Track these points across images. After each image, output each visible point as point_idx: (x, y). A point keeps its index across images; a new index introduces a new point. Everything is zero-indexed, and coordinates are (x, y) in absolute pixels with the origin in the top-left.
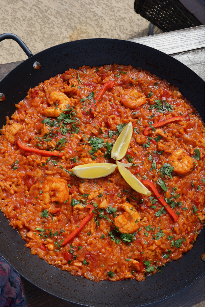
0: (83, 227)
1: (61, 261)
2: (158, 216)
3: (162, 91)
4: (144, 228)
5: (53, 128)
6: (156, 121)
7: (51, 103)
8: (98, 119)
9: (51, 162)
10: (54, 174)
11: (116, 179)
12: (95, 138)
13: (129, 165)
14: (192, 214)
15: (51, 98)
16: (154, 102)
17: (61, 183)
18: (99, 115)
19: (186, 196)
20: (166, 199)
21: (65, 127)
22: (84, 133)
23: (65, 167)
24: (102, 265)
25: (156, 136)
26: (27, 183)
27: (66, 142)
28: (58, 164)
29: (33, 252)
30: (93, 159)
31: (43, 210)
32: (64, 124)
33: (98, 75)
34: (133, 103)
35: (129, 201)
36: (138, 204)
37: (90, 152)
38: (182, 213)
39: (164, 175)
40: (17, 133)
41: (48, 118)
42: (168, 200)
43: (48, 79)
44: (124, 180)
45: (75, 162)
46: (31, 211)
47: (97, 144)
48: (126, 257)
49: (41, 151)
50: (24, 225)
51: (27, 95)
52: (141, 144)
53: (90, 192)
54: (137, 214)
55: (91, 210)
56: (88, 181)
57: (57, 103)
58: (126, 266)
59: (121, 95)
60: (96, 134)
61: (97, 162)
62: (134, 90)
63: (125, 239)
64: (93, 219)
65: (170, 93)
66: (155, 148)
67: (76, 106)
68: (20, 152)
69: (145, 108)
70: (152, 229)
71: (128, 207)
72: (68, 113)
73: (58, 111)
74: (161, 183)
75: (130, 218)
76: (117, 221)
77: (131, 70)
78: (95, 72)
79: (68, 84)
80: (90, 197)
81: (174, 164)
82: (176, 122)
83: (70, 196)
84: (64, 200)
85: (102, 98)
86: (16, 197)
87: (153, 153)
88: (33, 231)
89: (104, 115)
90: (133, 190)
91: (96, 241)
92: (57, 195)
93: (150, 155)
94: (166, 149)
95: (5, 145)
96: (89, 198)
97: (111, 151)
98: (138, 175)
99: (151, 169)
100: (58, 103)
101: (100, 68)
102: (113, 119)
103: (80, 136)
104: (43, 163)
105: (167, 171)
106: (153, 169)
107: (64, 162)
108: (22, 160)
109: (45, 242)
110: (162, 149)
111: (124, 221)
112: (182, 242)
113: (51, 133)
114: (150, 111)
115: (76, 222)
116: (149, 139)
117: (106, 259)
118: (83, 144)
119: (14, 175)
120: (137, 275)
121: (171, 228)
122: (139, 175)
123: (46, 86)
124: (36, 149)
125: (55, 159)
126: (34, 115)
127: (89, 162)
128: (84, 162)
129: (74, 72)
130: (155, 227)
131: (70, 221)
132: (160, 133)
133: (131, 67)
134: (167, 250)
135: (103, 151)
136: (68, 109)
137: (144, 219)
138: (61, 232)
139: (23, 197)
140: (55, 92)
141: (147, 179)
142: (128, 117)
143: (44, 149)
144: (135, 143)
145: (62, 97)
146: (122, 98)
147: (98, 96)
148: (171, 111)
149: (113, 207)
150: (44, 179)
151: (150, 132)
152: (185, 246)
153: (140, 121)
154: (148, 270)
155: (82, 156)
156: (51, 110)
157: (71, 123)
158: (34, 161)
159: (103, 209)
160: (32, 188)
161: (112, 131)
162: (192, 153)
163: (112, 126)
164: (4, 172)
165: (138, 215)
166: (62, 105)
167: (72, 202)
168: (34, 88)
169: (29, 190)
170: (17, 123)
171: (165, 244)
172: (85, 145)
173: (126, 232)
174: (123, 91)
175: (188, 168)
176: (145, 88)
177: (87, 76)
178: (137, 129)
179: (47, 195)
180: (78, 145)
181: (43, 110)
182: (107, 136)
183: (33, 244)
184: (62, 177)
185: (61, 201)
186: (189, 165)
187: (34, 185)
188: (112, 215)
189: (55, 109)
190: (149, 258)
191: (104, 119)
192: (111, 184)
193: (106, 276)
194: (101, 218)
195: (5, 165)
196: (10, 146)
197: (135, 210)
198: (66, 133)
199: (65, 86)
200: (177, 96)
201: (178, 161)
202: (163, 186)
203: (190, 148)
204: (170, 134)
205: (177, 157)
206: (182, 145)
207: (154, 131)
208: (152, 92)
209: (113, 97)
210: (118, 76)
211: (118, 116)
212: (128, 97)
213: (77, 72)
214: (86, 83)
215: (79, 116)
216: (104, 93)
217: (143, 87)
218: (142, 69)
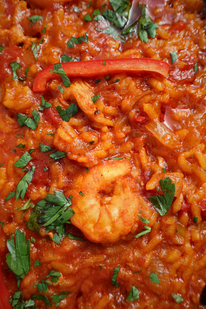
20: (18, 295)
25: (64, 102)
39: (39, 223)
52: (13, 114)
81: (79, 204)
87: (39, 149)
93: (27, 153)
94: (72, 153)
99: (11, 194)
106: (15, 196)
110: (61, 146)
114: (86, 24)
116: (41, 105)
132: (78, 98)
148: (147, 40)
151: (53, 85)
162: (151, 186)
175: (113, 232)
186: (120, 223)
201: (96, 198)
202: (20, 258)
203: (156, 169)
204: (111, 109)
205: (101, 183)
206: (136, 150)
207: (66, 87)
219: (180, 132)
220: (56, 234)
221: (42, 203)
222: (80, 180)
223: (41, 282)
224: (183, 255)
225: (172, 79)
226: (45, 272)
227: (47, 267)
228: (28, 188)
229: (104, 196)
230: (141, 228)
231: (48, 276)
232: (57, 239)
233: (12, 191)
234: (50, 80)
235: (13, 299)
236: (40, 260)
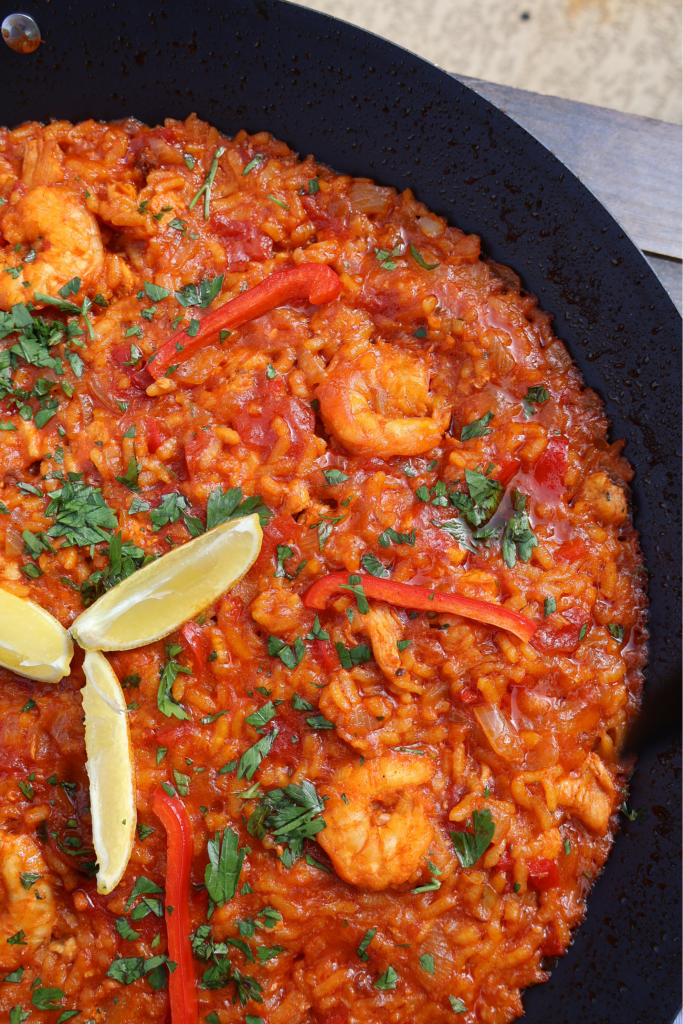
2: (116, 975)
3: (537, 447)
7: (13, 234)
8: (164, 413)
12: (91, 489)
15: (21, 213)
16: (461, 472)
18: (179, 399)
19: (305, 972)
20: (204, 930)
21: (7, 372)
25: (351, 639)
30: (26, 578)
32: (12, 356)
33: (305, 206)
34: (359, 427)
35: (43, 835)
37: (26, 537)
39: (264, 826)
42: (207, 941)
43: (75, 122)
47: (77, 521)
52: (263, 633)
57: (33, 247)
59: (342, 359)
60: (105, 475)
61: (30, 596)
62: (416, 366)
65: (574, 466)
66: (312, 689)
67: (114, 302)
69: (403, 477)
72: (52, 315)
77: (465, 263)
78: (298, 190)
79: (141, 183)
81: (337, 812)
82: (493, 633)
85: (245, 324)
87: (291, 702)
89: (201, 405)
93: (270, 703)
98: (158, 758)
99: (231, 766)
100: (43, 250)
101: (335, 178)
102: (227, 447)
103: (41, 446)
105: (287, 822)
106: (237, 769)
110: (330, 712)
114: (418, 504)
116: (311, 630)
118: (18, 491)
122: (165, 756)
123: (38, 148)
129: (204, 141)
132: (375, 640)
133: (472, 245)
135: (89, 562)
136: (64, 298)
137: (63, 943)
140: (53, 196)
142: (294, 477)
144: (243, 611)
145: (70, 231)
146: (335, 374)
147: (228, 307)
148: (513, 562)
151: (340, 604)
153: (337, 525)
157: (44, 367)
161: (180, 502)
162: (458, 815)
163: (200, 479)
165: (46, 918)
166: (47, 270)
172: (33, 495)
174: (366, 343)
175: (380, 874)
176: (473, 388)
177: (253, 188)
178: (294, 554)
180: (4, 479)
182: (146, 506)
186: (395, 865)
189: (9, 271)
191: (185, 427)
192: (25, 719)
199: (116, 187)
200: (595, 507)
201: (366, 810)
202: (223, 874)
203: (473, 786)
204: (424, 669)
205: (379, 788)
206: (449, 744)
207: (359, 612)
208: (488, 424)
209: (298, 348)
210: (386, 260)
211: (251, 447)
212: (364, 386)
213: (218, 148)
214: (224, 220)
215: (87, 355)
216: (265, 309)
217: (466, 372)
218: (523, 284)
219: (528, 736)
220: (287, 850)
221: (277, 794)
222: (345, 773)
223: (246, 921)
224: (484, 937)
225: (536, 643)
226: (256, 906)
227: (261, 900)
228: (260, 765)
229: (378, 809)
231: (259, 915)
232: (288, 858)
233: (232, 761)
234: (337, 595)
235: (196, 936)
236: (252, 885)
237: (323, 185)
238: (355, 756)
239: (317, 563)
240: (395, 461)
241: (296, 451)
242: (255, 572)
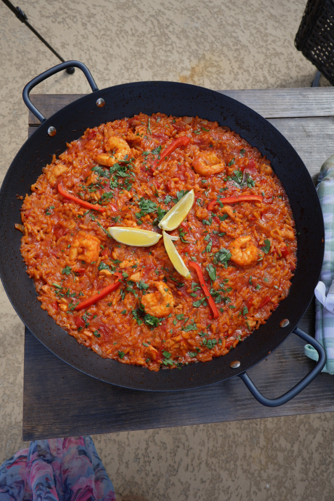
0: (104, 296)
1: (71, 325)
2: (195, 306)
3: (247, 162)
4: (175, 316)
5: (102, 178)
6: (228, 196)
7: (108, 149)
8: (158, 179)
9: (88, 216)
10: (88, 230)
11: (159, 252)
12: (147, 200)
13: (175, 238)
14: (239, 316)
15: (109, 143)
16: (232, 172)
17: (93, 242)
18: (160, 175)
19: (239, 293)
20: (212, 290)
21: (116, 181)
22: (136, 192)
23: (104, 225)
24: (115, 342)
25: (221, 214)
26: (57, 233)
27: (112, 198)
28: (96, 220)
29: (43, 307)
30: (138, 224)
31: (66, 266)
32: (117, 176)
33: (173, 126)
34: (205, 169)
35: (165, 280)
36: (176, 286)
37: (136, 214)
38: (227, 311)
39: (217, 261)
40: (61, 175)
41: (100, 165)
42: (214, 291)
43: (112, 122)
44: (168, 255)
45: (116, 222)
46: (53, 264)
47: (147, 208)
48: (144, 341)
49: (81, 201)
50: (42, 276)
51: (83, 135)
52: (200, 220)
53: (124, 260)
54: (171, 298)
55: (118, 279)
56: (125, 247)
57: (114, 151)
58: (141, 351)
59: (195, 156)
60: (150, 196)
61: (141, 228)
62: (213, 153)
63: (148, 321)
64: (119, 291)
65: (257, 165)
66: (217, 228)
67: (136, 158)
68: (58, 197)
69: (219, 177)
70: (184, 319)
71: (162, 286)
72: (123, 165)
73: (113, 160)
74: (211, 270)
75: (161, 300)
76: (144, 299)
77: (216, 128)
78: (171, 123)
79: (134, 131)
80: (123, 265)
81: (233, 252)
82: (253, 202)
83: (100, 258)
84: (91, 261)
85: (169, 155)
86: (41, 245)
87: (213, 233)
88: (50, 286)
89: (166, 175)
90: (174, 270)
91: (115, 314)
92: (86, 253)
93: (208, 235)
94: (229, 232)
95: (45, 186)
96: (120, 265)
97: (161, 220)
98: (187, 255)
99: (204, 251)
100: (116, 150)
101: (178, 118)
102: (176, 182)
103: (131, 194)
104: (80, 215)
105: (222, 258)
106: (206, 251)
107: (103, 219)
108: (58, 206)
109: (59, 301)
110: (224, 230)
111: (153, 301)
112: (216, 344)
113: (98, 184)
114: (225, 182)
115: (99, 288)
116: (212, 215)
117: (121, 337)
118: (131, 204)
119: (45, 221)
120: (151, 364)
121: (207, 324)
123: (107, 129)
124: (77, 198)
125: (94, 214)
126: (85, 160)
127: (132, 226)
128: (126, 224)
129: (144, 118)
130: (189, 318)
131: (92, 285)
132: (227, 211)
133: (216, 124)
134: (195, 348)
135: (152, 217)
136: (125, 160)
137: (178, 306)
138: (79, 295)
139: (48, 247)
140: (115, 138)
141: (196, 261)
142: (194, 184)
143: (85, 200)
144: (194, 216)
145: (121, 144)
146: (195, 160)
147: (164, 152)
148: (252, 188)
149: (146, 283)
150: (76, 233)
151: (216, 207)
152: (219, 349)
153: (208, 191)
154: (165, 363)
155: (126, 217)
156: (105, 157)
157: (125, 177)
158: (70, 210)
159: (133, 283)
160: (60, 239)
161: (170, 197)
162: (261, 243)
163: (172, 190)
164: (35, 215)
165: (173, 299)
166: (120, 154)
167: (99, 265)
168: (93, 128)
169: (56, 241)
170: (64, 164)
171: (195, 339)
172: (134, 205)
173: (152, 313)
174: (199, 152)
175: (249, 259)
176: (228, 154)
177: (160, 125)
178: (201, 200)
179: (74, 252)
180: (126, 203)
181: (96, 156)
182: (162, 200)
183: (45, 298)
184: (97, 236)
185: (89, 261)
186: (251, 256)
187: (64, 237)
188: (142, 290)
189: (110, 157)
190: (171, 350)
191: (164, 181)
192: (150, 256)
193: (116, 355)
194: (128, 292)
195: (39, 208)
196: (48, 188)
197: (170, 292)
198: (115, 187)
199: (128, 133)
200: (265, 171)
201: (240, 249)
202: (212, 274)
203: (262, 237)
204: (241, 215)
205: (241, 244)
206: (253, 232)
207: (222, 208)
208: (234, 160)
209: (184, 157)
210: (197, 132)
211: (182, 181)
212: (202, 160)
213: (148, 118)
214: (156, 134)
215: (136, 171)
216: (173, 150)
217: (225, 151)
218: (230, 129)
219: (269, 223)
221: (218, 253)
222: (233, 243)
223: (221, 284)
224: (277, 270)
225: (264, 202)
226: (222, 280)
227: (223, 278)
228: (211, 248)
229: (242, 249)
230: (259, 258)
232: (225, 266)
235: (210, 292)
236: (219, 276)
237: (177, 120)
238: (233, 239)
239: (208, 200)
240: (216, 174)
241: (193, 178)
242: (194, 206)
